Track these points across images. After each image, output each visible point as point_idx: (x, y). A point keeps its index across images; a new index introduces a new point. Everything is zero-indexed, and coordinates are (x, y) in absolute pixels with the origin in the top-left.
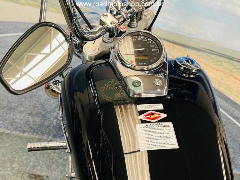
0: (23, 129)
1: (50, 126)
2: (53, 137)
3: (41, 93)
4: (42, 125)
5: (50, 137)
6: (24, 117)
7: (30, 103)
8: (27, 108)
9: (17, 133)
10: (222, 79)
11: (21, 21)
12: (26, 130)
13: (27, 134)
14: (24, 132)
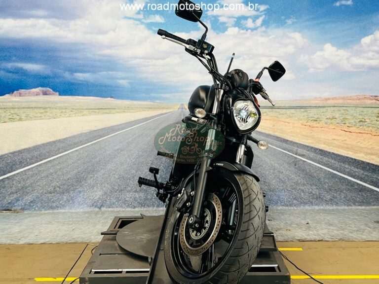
0: (133, 205)
1: (152, 198)
2: (157, 207)
3: (139, 172)
4: (146, 199)
5: (155, 208)
6: (132, 195)
7: (133, 182)
8: (133, 187)
9: (130, 209)
10: (274, 126)
11: (115, 124)
12: (135, 205)
13: (137, 209)
14: (135, 207)
